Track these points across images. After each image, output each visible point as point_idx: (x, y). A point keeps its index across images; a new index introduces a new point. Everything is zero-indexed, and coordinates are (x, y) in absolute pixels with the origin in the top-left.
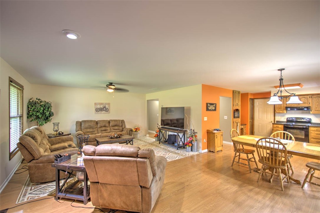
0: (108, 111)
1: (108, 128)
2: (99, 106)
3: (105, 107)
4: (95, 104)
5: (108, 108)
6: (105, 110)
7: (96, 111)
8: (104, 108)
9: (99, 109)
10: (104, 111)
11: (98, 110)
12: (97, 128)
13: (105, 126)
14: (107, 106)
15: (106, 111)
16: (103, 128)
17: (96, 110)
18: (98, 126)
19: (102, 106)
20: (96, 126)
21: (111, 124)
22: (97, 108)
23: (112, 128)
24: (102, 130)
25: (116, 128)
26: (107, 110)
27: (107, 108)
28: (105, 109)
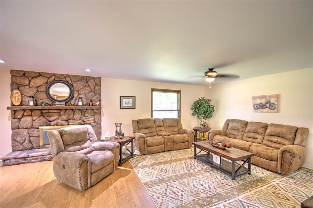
0: (275, 109)
1: (260, 137)
2: (258, 101)
3: (269, 102)
4: (254, 98)
5: (276, 103)
6: (269, 107)
7: (255, 108)
8: (267, 103)
9: (258, 104)
10: (267, 108)
11: (257, 107)
12: (245, 131)
13: (256, 132)
14: (273, 100)
15: (270, 109)
16: (251, 135)
17: (254, 106)
18: (247, 130)
19: (263, 101)
20: (244, 129)
21: (268, 131)
22: (256, 104)
23: (267, 137)
24: (249, 136)
25: (275, 139)
26: (272, 107)
27: (274, 104)
28: (268, 105)
